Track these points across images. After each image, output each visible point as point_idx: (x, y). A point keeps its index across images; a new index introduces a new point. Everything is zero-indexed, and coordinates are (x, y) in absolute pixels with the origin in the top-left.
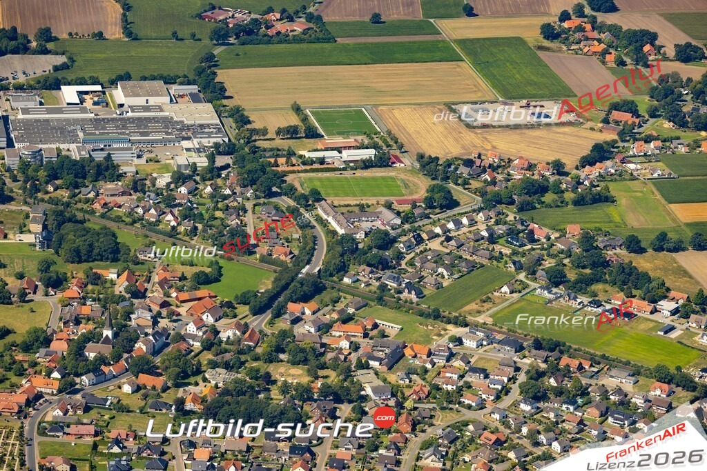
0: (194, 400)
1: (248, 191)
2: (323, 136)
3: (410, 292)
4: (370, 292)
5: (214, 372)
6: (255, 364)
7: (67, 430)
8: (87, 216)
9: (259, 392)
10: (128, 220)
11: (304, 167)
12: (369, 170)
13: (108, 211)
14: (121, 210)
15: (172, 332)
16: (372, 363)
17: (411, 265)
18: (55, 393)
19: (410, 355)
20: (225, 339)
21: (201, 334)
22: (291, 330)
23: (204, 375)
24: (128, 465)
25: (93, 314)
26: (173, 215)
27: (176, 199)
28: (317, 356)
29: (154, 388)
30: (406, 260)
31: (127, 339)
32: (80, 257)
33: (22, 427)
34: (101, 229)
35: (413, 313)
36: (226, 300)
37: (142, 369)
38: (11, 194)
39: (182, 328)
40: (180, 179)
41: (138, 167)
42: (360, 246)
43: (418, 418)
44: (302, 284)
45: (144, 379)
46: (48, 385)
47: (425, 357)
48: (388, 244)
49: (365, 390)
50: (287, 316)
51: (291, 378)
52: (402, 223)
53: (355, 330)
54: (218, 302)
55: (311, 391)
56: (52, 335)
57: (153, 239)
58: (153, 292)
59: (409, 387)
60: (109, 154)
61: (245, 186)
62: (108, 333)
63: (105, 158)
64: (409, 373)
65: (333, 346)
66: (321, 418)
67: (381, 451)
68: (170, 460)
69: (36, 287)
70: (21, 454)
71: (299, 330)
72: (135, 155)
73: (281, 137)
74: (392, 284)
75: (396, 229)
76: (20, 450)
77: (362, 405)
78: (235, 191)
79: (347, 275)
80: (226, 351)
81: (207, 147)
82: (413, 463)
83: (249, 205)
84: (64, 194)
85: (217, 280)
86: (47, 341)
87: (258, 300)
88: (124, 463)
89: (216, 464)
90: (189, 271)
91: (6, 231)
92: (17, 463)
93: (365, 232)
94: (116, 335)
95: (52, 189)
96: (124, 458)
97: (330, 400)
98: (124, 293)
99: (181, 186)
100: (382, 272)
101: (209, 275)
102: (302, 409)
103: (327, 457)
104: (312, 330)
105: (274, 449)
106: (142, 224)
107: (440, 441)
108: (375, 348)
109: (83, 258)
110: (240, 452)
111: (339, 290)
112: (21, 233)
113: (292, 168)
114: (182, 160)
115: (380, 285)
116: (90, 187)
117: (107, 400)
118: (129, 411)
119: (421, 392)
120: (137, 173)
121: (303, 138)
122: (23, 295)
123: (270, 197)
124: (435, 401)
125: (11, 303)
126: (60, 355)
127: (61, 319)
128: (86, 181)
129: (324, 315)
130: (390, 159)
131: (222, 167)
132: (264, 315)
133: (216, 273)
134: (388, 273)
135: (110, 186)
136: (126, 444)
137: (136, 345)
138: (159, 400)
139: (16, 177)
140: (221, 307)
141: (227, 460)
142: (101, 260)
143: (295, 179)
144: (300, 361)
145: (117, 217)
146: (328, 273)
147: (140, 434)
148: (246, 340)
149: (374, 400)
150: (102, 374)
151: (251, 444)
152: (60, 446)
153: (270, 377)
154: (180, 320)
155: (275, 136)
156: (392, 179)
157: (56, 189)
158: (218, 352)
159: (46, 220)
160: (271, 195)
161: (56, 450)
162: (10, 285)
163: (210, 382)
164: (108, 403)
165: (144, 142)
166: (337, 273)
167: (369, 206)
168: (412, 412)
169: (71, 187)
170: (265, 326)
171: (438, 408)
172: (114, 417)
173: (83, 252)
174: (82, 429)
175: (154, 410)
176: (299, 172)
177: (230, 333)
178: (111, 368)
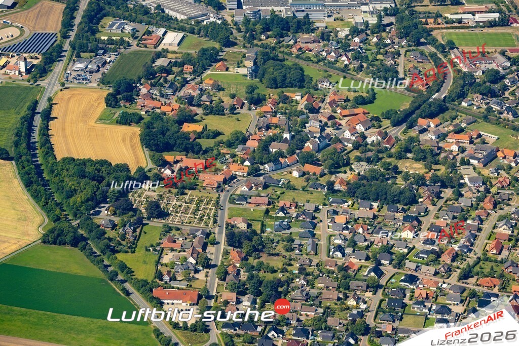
0: (341, 183)
1: (403, 41)
2: (464, 4)
3: (508, 113)
4: (480, 112)
5: (358, 164)
6: (389, 160)
7: (249, 200)
8: (286, 57)
9: (388, 179)
10: (315, 60)
11: (445, 25)
12: (493, 28)
13: (302, 54)
14: (311, 53)
15: (333, 137)
16: (472, 161)
17: (512, 95)
18: (245, 175)
19: (501, 157)
20: (370, 143)
21: (354, 138)
22: (418, 136)
23: (351, 166)
24: (288, 224)
25: (280, 123)
26: (347, 57)
27: (350, 46)
28: (434, 156)
29: (314, 174)
30: (509, 91)
31: (299, 140)
32: (276, 84)
33: (219, 198)
34: (293, 65)
35: (508, 128)
36: (375, 115)
37: (308, 160)
38: (236, 41)
39: (341, 134)
40: (355, 32)
41: (328, 24)
42: (477, 80)
43: (499, 200)
44: (430, 106)
45: (308, 168)
46: (240, 170)
47: (511, 158)
48: (497, 79)
49: (464, 180)
50: (416, 128)
51: (413, 170)
52: (511, 65)
53: (464, 138)
54: (370, 117)
55: (424, 179)
56: (249, 136)
57: (330, 73)
58: (325, 109)
59: (496, 178)
60: (307, 14)
61: (401, 38)
62: (287, 135)
63: (304, 17)
64: (498, 169)
65: (447, 149)
66: (429, 197)
67: (469, 222)
68: (318, 223)
69: (243, 104)
70: (215, 215)
71: (424, 137)
72: (326, 15)
73: (433, 4)
74: (496, 108)
75: (506, 69)
76: (215, 212)
77: (460, 189)
78: (394, 41)
79: (464, 100)
80: (370, 150)
81: (379, 10)
82: (491, 231)
83: (402, 51)
84: (273, 41)
85: (371, 102)
86: (244, 140)
87: (397, 116)
88: (286, 223)
89: (350, 226)
90: (352, 96)
91: (228, 66)
92: (211, 221)
93: (483, 71)
94: (293, 137)
95: (265, 38)
96: (286, 220)
97: (438, 186)
98: (304, 110)
99: (356, 37)
100: (490, 99)
101: (366, 98)
102: (417, 192)
103: (429, 224)
104: (434, 138)
105: (393, 218)
106: (324, 62)
107: (513, 216)
108: (476, 151)
109: (279, 85)
110: (368, 218)
111: (457, 111)
112: (239, 67)
113: (437, 26)
114: (359, 19)
115: (487, 108)
116: (291, 37)
117: (280, 181)
118: (295, 189)
119: (504, 182)
120: (326, 27)
121: (449, 5)
122: (233, 109)
123: (418, 46)
124: (513, 188)
125: (224, 115)
126: (252, 149)
127: (257, 126)
128: (289, 33)
129: (444, 128)
130: (509, 20)
131: (387, 24)
132: (401, 127)
133: (371, 97)
134: (494, 99)
135: (306, 36)
136: (289, 211)
137: (306, 145)
138: (317, 182)
139: (240, 29)
140: (371, 121)
141: (358, 223)
142: (292, 87)
143: (439, 33)
144: (421, 158)
145: (307, 57)
146: (451, 99)
147: (300, 204)
148: (384, 143)
149: (469, 187)
150: (279, 164)
151: (377, 214)
152: (243, 211)
153: (398, 168)
154: (341, 129)
155: (429, 4)
156: (509, 34)
157: (267, 38)
158: (364, 151)
159: (256, 59)
160: (419, 44)
161: (240, 214)
162: (225, 102)
163: (355, 171)
164: (281, 183)
165: (334, 6)
166: (458, 99)
167: (488, 53)
168: (495, 196)
169: (278, 36)
170: (400, 134)
171: (515, 193)
172: (284, 193)
173: (279, 80)
174: (259, 200)
175: (312, 189)
176: (442, 28)
177: (374, 138)
178: (286, 160)
